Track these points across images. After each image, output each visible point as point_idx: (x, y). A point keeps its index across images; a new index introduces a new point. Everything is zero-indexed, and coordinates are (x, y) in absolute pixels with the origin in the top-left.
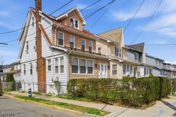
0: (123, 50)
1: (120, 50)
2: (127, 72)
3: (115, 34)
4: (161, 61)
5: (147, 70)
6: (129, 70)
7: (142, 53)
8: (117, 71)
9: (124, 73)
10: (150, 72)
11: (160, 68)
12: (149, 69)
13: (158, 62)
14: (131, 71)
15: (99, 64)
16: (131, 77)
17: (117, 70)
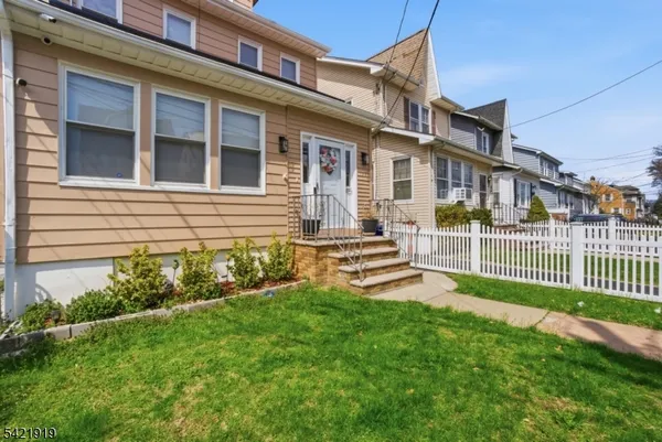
0: (434, 113)
1: (425, 111)
2: (455, 189)
3: (404, 55)
4: (553, 163)
5: (523, 186)
6: (463, 182)
7: (501, 132)
8: (410, 187)
9: (442, 194)
10: (532, 194)
11: (556, 184)
12: (527, 184)
13: (546, 165)
14: (470, 186)
15: (302, 140)
16: (470, 209)
17: (412, 178)
